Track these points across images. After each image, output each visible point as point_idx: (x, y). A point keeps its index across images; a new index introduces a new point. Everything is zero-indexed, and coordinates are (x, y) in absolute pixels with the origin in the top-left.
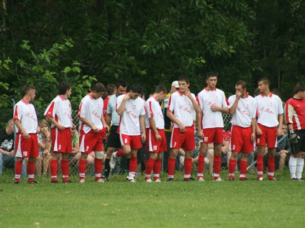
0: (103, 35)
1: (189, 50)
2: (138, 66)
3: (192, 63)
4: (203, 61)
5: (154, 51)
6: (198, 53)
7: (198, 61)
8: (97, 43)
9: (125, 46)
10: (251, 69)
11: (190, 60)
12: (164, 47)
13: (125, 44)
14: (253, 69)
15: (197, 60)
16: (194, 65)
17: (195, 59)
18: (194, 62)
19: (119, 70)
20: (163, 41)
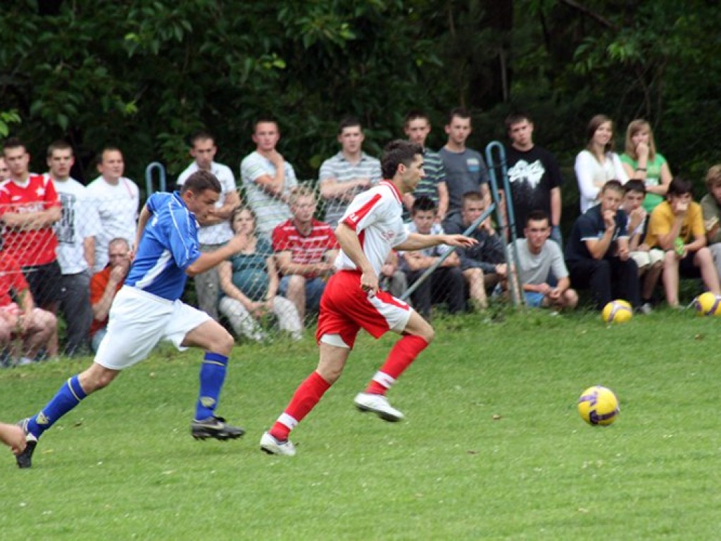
0: (29, 19)
1: (245, 37)
2: (116, 91)
3: (252, 71)
4: (280, 64)
5: (156, 46)
6: (267, 43)
7: (268, 65)
8: (15, 41)
9: (84, 41)
10: (414, 64)
11: (248, 62)
12: (179, 34)
13: (83, 37)
14: (419, 63)
15: (266, 61)
16: (258, 74)
17: (259, 60)
18: (257, 68)
19: (70, 107)
20: (176, 19)
